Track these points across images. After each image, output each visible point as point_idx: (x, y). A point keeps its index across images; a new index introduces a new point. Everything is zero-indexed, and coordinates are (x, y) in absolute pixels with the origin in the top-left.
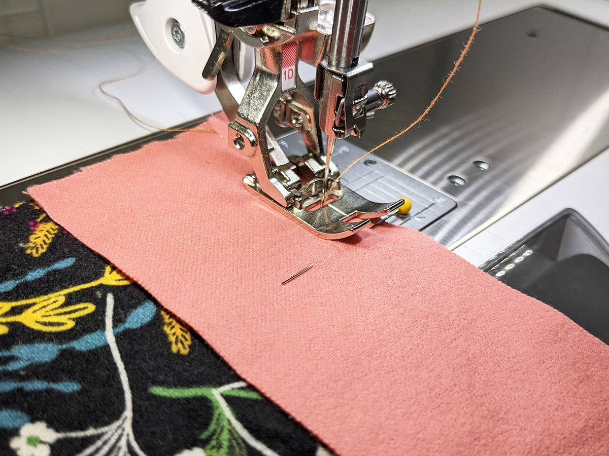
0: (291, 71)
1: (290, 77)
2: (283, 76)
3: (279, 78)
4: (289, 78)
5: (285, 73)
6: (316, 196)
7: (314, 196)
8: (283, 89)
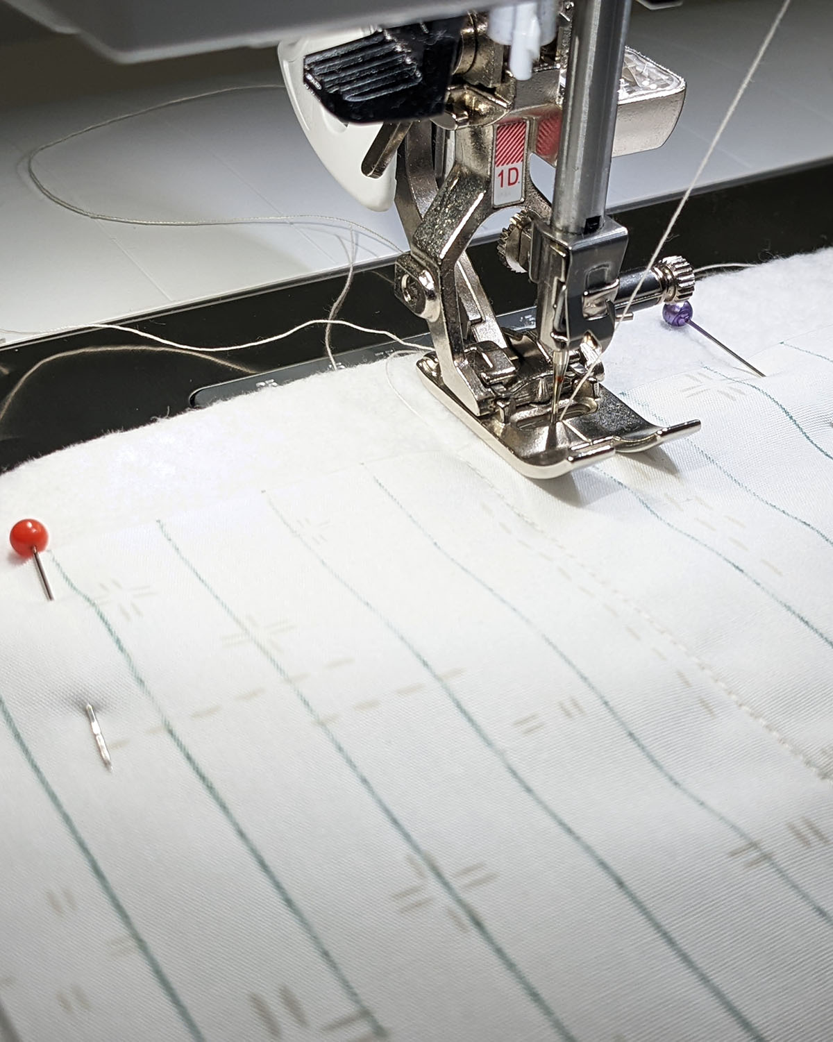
0: (513, 172)
1: (511, 182)
2: (496, 181)
3: (488, 184)
4: (509, 184)
5: (501, 174)
6: (545, 402)
7: (539, 403)
8: (496, 201)
